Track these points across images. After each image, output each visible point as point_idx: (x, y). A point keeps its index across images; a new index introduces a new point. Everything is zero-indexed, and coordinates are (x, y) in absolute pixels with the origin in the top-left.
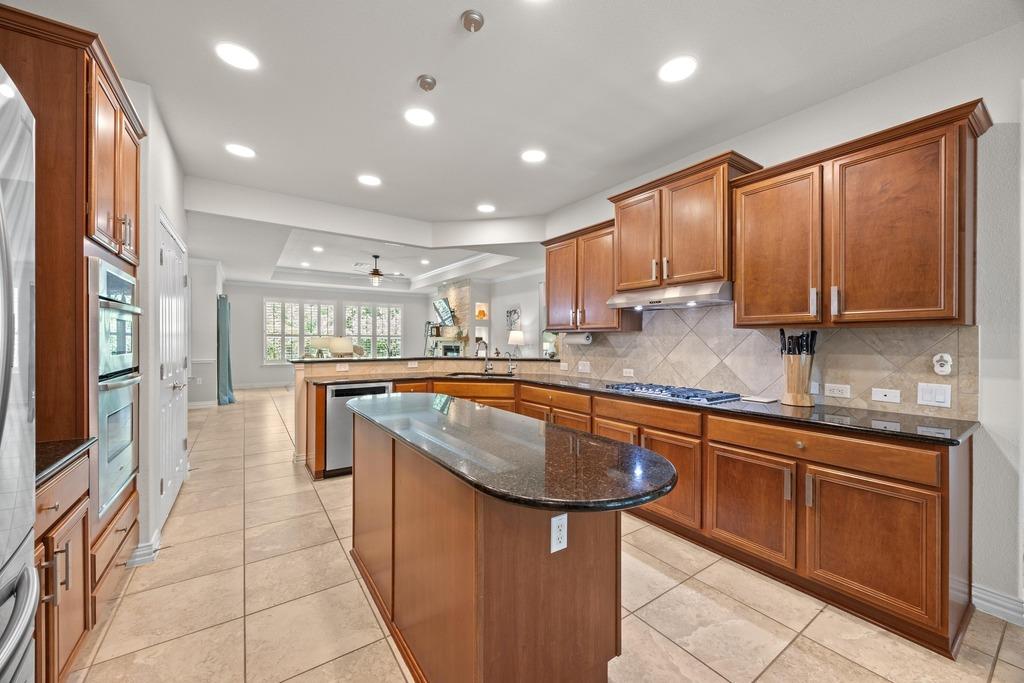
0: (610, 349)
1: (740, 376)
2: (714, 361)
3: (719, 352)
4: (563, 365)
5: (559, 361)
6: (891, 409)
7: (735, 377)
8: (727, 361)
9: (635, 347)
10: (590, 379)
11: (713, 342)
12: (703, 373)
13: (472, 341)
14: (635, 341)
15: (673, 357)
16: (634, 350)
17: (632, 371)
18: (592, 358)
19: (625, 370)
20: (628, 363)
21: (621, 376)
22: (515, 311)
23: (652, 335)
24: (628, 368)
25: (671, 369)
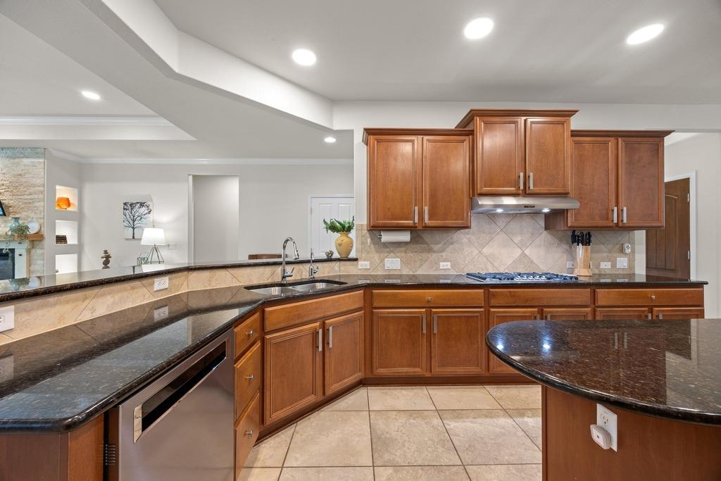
0: (425, 246)
1: (535, 261)
2: (518, 252)
3: (521, 246)
4: (363, 265)
5: (356, 260)
6: (608, 272)
7: (532, 262)
8: (527, 252)
9: (452, 244)
10: (401, 275)
11: (517, 239)
12: (510, 262)
13: (49, 241)
14: (452, 238)
15: (486, 251)
16: (451, 246)
17: (449, 263)
18: (403, 254)
19: (441, 264)
20: (444, 257)
21: (438, 269)
22: (142, 205)
23: (468, 234)
24: (444, 261)
25: (485, 260)
